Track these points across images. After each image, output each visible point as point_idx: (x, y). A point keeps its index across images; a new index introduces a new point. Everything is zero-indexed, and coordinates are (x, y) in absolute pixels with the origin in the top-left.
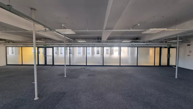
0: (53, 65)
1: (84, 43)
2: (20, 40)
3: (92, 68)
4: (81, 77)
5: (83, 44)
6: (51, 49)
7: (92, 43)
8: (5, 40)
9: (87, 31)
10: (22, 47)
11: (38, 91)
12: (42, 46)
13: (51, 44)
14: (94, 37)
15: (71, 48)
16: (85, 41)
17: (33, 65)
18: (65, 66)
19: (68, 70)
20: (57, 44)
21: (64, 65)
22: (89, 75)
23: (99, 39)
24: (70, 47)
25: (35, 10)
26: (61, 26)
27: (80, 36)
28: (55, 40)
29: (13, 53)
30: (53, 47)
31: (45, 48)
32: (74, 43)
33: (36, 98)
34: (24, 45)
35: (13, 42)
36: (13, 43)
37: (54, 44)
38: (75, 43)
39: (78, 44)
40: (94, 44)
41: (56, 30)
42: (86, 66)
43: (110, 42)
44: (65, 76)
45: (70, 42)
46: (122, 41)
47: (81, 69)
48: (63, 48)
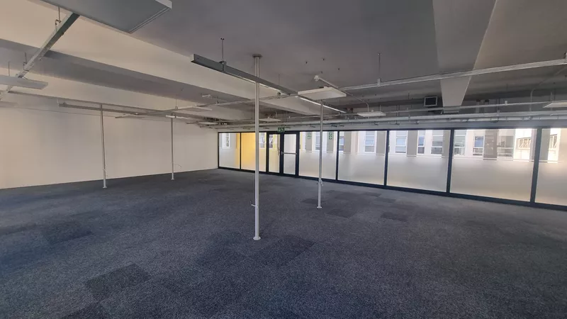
0: (297, 176)
1: (380, 117)
2: (239, 119)
3: (400, 197)
4: (361, 216)
5: (378, 122)
6: (294, 136)
7: (407, 118)
8: (217, 120)
9: (379, 85)
10: (241, 132)
11: (260, 227)
12: (276, 129)
13: (294, 125)
14: (414, 98)
15: (342, 134)
16: (379, 114)
17: (254, 172)
18: (320, 180)
19: (327, 192)
20: (307, 125)
21: (317, 179)
22: (385, 216)
23: (433, 103)
24: (339, 131)
25: (260, 56)
26: (313, 80)
27: (367, 97)
28: (302, 115)
29: (228, 145)
30: (297, 133)
31: (282, 135)
32: (350, 121)
33: (257, 238)
34: (244, 128)
35: (228, 123)
36: (229, 126)
37: (299, 123)
38: (354, 119)
39: (360, 123)
40: (417, 120)
41: (299, 93)
42: (385, 187)
43: (482, 111)
44: (319, 207)
45: (339, 118)
46: (547, 104)
47: (367, 194)
48: (325, 134)
